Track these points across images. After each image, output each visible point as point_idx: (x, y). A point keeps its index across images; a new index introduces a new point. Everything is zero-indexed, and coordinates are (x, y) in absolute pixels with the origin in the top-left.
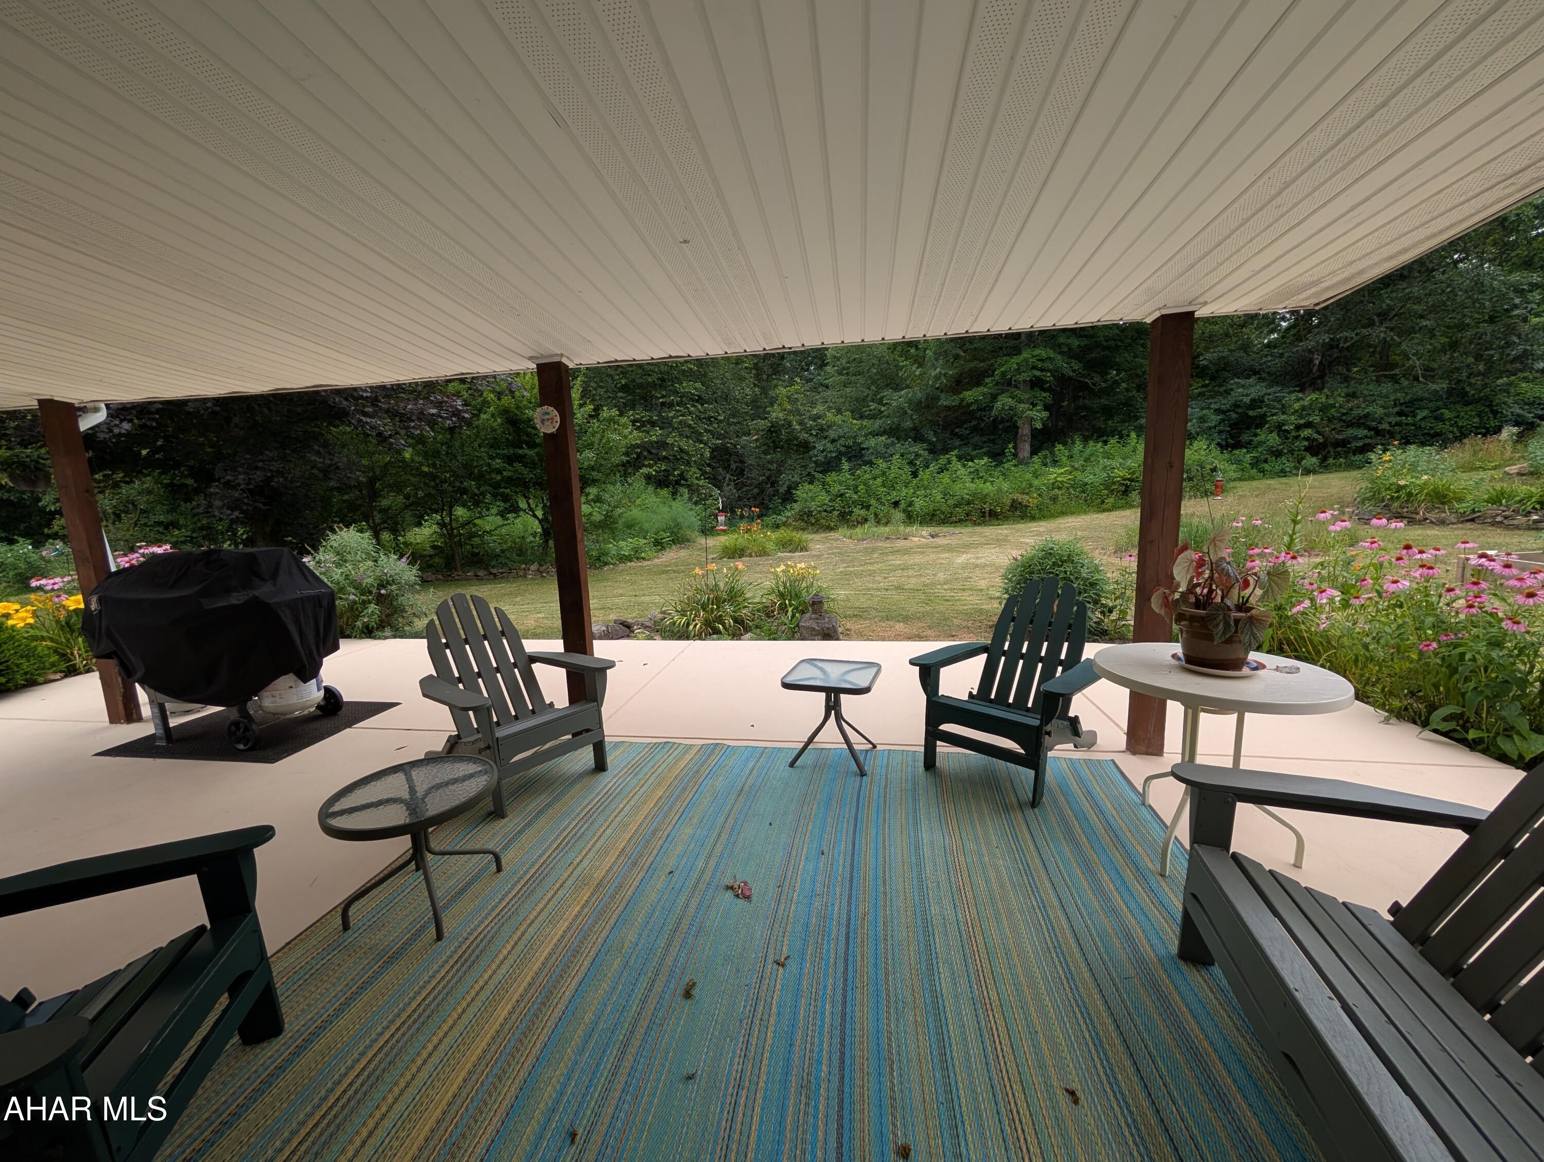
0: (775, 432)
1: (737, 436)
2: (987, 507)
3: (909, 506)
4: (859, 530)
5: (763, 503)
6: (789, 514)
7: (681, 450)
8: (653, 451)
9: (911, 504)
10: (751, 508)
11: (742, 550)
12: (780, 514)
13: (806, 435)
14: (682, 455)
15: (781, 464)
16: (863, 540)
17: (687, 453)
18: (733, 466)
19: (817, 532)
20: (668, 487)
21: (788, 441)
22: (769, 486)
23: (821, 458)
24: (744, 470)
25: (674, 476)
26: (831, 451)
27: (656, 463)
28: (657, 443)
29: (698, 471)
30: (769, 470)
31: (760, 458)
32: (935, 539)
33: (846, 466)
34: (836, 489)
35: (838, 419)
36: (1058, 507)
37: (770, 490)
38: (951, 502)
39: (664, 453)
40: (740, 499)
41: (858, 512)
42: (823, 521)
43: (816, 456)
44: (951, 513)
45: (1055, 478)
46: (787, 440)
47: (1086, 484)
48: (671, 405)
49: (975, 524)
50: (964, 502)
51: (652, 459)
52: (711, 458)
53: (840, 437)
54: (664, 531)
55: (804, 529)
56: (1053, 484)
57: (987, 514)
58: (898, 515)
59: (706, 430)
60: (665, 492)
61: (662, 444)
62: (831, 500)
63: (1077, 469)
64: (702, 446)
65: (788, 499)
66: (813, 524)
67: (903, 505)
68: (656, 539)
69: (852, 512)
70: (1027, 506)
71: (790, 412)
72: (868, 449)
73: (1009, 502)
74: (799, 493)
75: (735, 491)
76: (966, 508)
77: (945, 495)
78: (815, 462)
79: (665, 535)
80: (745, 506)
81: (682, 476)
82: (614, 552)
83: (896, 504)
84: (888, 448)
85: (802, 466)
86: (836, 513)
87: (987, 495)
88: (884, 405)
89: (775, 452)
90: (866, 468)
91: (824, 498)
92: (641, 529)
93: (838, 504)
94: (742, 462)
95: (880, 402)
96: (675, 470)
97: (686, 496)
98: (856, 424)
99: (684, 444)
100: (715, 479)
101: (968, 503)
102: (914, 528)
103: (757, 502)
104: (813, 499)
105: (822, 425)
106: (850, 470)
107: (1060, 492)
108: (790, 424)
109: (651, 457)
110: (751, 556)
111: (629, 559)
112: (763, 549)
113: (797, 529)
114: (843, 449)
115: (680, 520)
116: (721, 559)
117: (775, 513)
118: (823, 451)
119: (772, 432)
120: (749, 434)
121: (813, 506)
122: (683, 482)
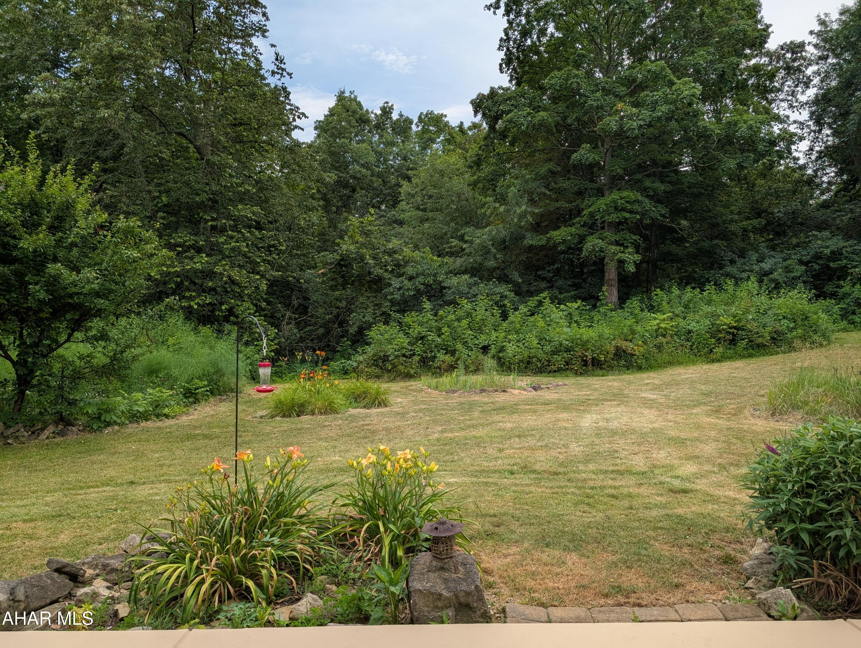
0: (344, 266)
1: (301, 270)
2: (589, 355)
3: (500, 352)
4: (446, 380)
5: (328, 346)
6: (361, 358)
7: (233, 282)
8: (197, 281)
9: (502, 349)
10: (314, 351)
11: (302, 405)
12: (349, 359)
13: (380, 271)
14: (233, 287)
15: (351, 301)
16: (454, 392)
17: (238, 285)
18: (295, 303)
19: (393, 380)
20: (212, 323)
21: (360, 277)
22: (336, 326)
23: (397, 296)
24: (308, 307)
25: (221, 310)
26: (409, 289)
27: (199, 296)
28: (202, 272)
29: (251, 306)
30: (338, 308)
31: (327, 295)
32: (539, 393)
33: (427, 305)
34: (416, 330)
35: (417, 254)
36: (666, 357)
37: (337, 330)
38: (548, 348)
39: (210, 284)
40: (302, 340)
41: (442, 357)
42: (401, 367)
43: (392, 294)
44: (549, 361)
45: (658, 324)
46: (358, 276)
47: (690, 332)
48: (222, 231)
49: (577, 373)
50: (563, 349)
51: (194, 291)
52: (268, 293)
53: (418, 275)
54: (200, 378)
55: (378, 377)
56: (657, 331)
57: (590, 362)
58: (489, 362)
59: (264, 261)
60: (206, 330)
61: (210, 274)
62: (409, 343)
63: (677, 316)
64: (258, 277)
65: (358, 341)
66: (389, 371)
67: (493, 350)
68: (189, 389)
69: (435, 357)
70: (632, 355)
71: (363, 245)
72: (449, 288)
73: (612, 350)
74: (372, 334)
75: (295, 331)
76: (565, 355)
77: (541, 340)
78: (391, 301)
79: (201, 384)
80: (307, 348)
81: (231, 311)
82: (123, 408)
83: (485, 349)
84: (470, 288)
85: (376, 305)
86: (416, 358)
87: (588, 341)
88: (466, 242)
89: (343, 289)
90: (450, 308)
91: (403, 340)
92: (168, 377)
93: (418, 349)
94: (306, 299)
95: (461, 238)
96: (221, 304)
97: (234, 335)
98: (436, 261)
99: (235, 275)
100: (272, 317)
101: (568, 350)
102: (510, 379)
103: (322, 344)
104: (390, 341)
105: (398, 260)
106: (432, 310)
107: (664, 340)
108: (362, 258)
109: (193, 288)
110: (313, 413)
111: (145, 416)
112: (330, 404)
113: (370, 377)
114: (422, 287)
115: (222, 365)
116: (272, 417)
117: (344, 357)
118: (400, 289)
119: (341, 266)
120: (315, 267)
121: (390, 349)
122: (232, 318)
